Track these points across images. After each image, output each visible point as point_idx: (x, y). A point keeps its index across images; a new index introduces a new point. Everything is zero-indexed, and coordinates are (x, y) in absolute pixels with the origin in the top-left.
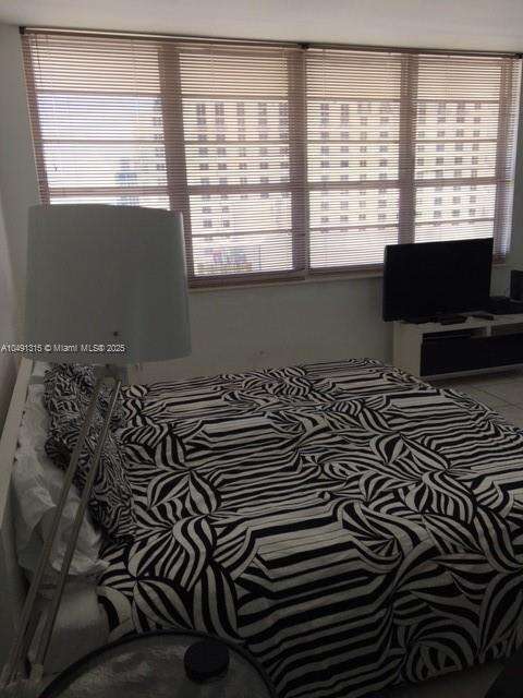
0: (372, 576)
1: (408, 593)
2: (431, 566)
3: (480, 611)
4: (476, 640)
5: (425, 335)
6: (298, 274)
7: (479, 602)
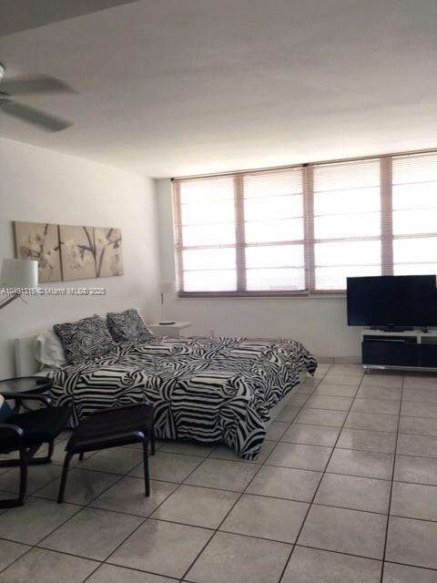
0: (221, 397)
1: (229, 408)
2: (242, 404)
3: (249, 435)
4: (242, 448)
5: (365, 337)
6: (306, 292)
7: (250, 431)
